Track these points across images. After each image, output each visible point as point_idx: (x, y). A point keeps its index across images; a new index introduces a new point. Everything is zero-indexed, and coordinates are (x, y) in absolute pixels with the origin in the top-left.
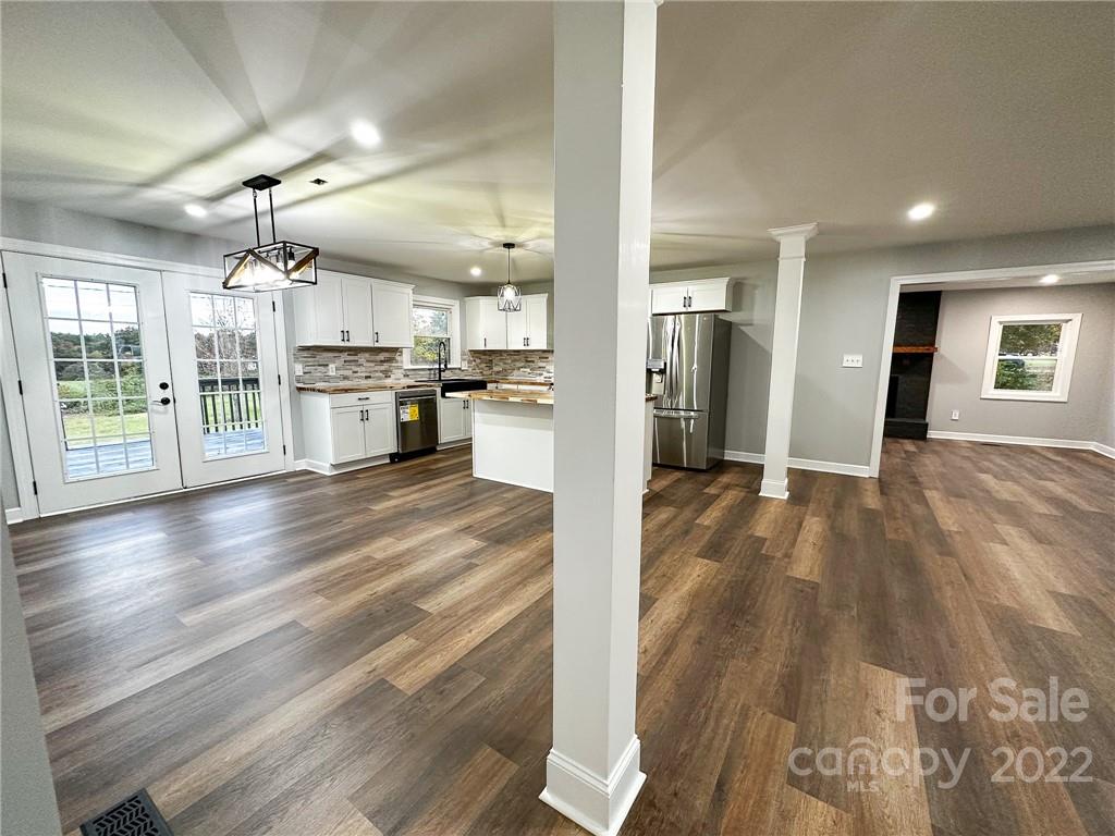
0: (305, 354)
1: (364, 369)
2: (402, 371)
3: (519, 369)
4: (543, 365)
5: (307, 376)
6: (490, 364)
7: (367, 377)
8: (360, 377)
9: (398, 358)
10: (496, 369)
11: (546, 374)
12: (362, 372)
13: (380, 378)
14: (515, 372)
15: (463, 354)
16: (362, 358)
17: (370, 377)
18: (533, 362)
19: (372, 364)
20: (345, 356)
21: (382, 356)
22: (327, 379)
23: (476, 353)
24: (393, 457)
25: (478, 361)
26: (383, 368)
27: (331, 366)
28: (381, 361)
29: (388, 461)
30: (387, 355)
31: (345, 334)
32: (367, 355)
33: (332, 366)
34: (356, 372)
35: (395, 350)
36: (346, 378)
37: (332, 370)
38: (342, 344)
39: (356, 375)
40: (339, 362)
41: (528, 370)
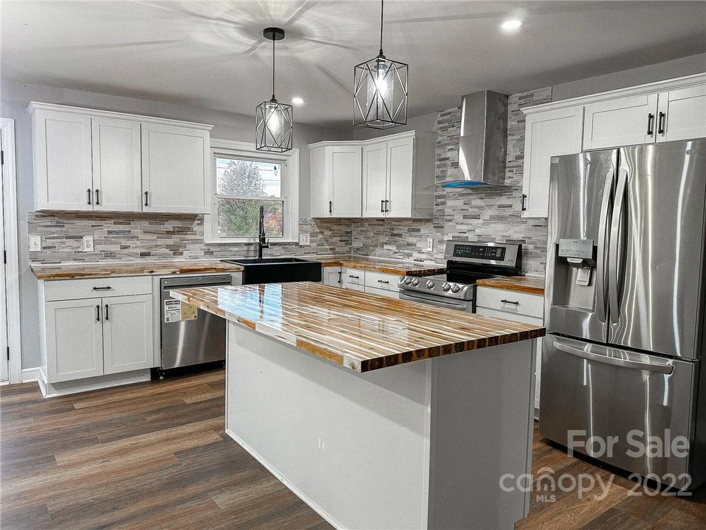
0: (47, 222)
1: (138, 243)
2: (202, 246)
3: (382, 245)
4: (412, 240)
5: (48, 252)
6: (347, 238)
7: (143, 255)
8: (135, 255)
9: (196, 228)
10: (356, 244)
11: (416, 255)
12: (136, 246)
13: (164, 256)
14: (378, 251)
15: (303, 222)
16: (137, 228)
17: (148, 254)
18: (400, 235)
19: (155, 237)
20: (109, 226)
21: (169, 226)
22: (78, 255)
23: (324, 223)
24: (155, 373)
25: (328, 233)
26: (170, 242)
27: (85, 239)
28: (168, 232)
29: (147, 378)
30: (178, 224)
31: (94, 195)
32: (145, 224)
33: (88, 239)
34: (126, 247)
35: (192, 217)
36: (110, 255)
37: (87, 244)
38: (89, 208)
39: (125, 251)
40: (100, 234)
41: (394, 248)
